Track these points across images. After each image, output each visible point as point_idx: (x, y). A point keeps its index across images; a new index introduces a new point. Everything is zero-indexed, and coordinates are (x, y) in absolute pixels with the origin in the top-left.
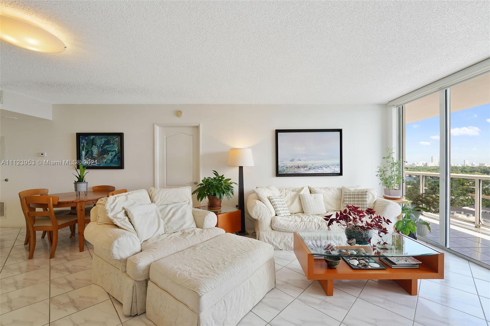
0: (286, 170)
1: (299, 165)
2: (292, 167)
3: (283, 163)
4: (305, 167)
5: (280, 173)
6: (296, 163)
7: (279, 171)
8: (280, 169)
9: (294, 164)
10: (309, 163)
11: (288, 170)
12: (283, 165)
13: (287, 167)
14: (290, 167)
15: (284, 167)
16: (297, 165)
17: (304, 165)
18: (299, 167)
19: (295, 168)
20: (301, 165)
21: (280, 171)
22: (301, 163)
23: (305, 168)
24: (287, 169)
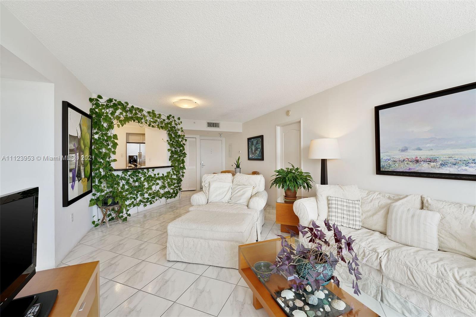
0: (393, 166)
1: (418, 158)
2: (404, 160)
3: (387, 154)
4: (430, 161)
5: (384, 170)
6: (412, 154)
7: (381, 166)
8: (382, 164)
9: (408, 156)
10: (443, 153)
11: (397, 165)
12: (389, 158)
13: (395, 161)
14: (399, 161)
15: (389, 160)
16: (414, 158)
17: (429, 157)
18: (417, 161)
19: (411, 163)
20: (422, 157)
21: (383, 167)
22: (422, 154)
23: (432, 164)
24: (394, 164)
